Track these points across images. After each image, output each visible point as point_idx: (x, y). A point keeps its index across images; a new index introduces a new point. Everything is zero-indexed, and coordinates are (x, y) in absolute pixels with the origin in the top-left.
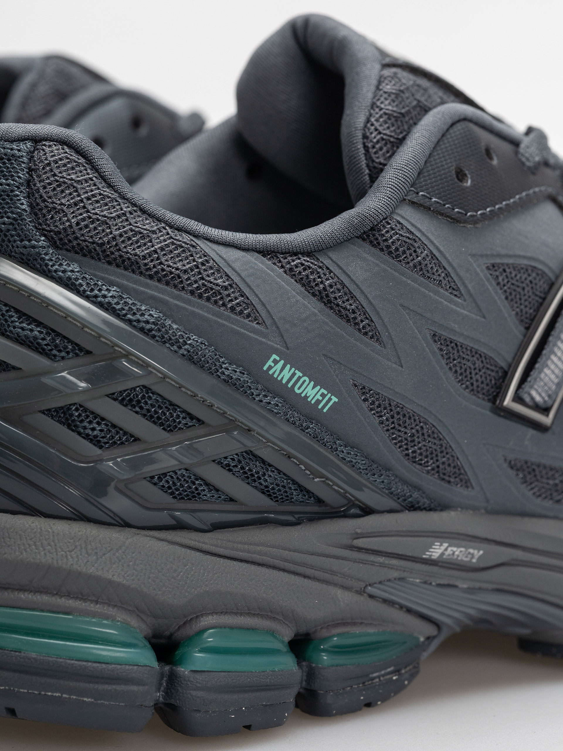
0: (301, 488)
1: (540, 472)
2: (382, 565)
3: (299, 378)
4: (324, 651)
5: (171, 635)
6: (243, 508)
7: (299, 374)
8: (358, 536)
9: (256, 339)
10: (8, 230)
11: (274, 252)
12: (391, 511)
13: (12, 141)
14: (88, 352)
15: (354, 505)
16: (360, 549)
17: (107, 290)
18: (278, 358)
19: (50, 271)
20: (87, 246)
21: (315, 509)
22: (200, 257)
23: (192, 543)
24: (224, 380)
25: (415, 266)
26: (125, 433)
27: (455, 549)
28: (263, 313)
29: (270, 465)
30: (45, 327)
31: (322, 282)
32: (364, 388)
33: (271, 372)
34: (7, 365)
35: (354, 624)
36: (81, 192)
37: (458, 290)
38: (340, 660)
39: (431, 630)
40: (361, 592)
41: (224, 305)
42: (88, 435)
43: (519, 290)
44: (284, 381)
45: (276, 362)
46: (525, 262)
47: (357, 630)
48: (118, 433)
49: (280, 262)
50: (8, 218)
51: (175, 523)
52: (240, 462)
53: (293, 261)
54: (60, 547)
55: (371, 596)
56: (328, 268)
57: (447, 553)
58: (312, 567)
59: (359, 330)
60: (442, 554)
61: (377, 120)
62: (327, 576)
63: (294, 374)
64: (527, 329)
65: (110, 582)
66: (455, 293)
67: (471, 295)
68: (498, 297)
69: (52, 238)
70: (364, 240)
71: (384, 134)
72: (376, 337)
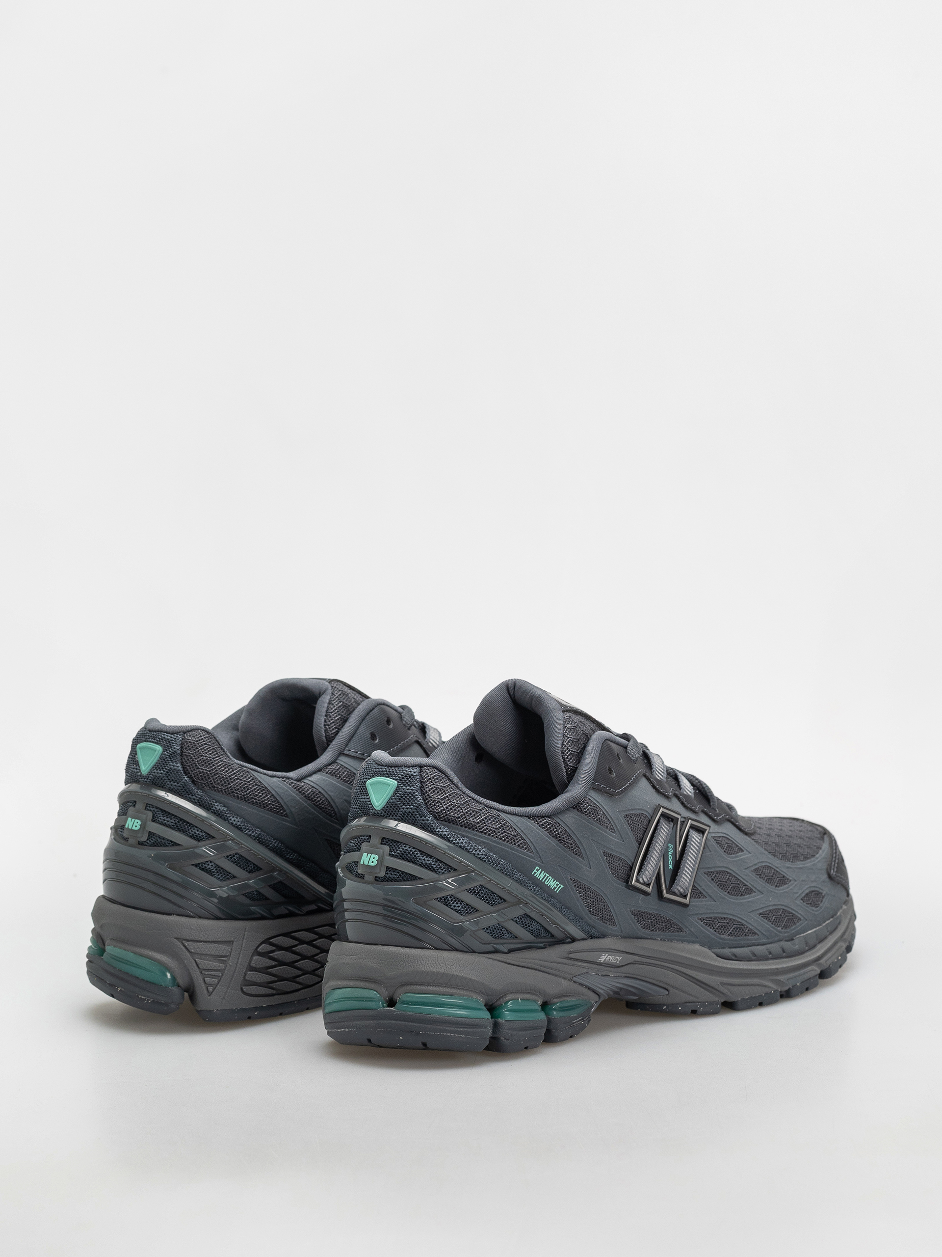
0: (546, 930)
1: (645, 916)
2: (580, 966)
3: (548, 877)
4: (554, 1009)
5: (493, 1004)
6: (522, 941)
7: (547, 875)
8: (571, 953)
9: (529, 860)
10: (414, 812)
11: (533, 816)
12: (583, 939)
13: (409, 767)
14: (455, 870)
15: (568, 937)
16: (571, 959)
17: (463, 839)
18: (539, 868)
19: (435, 831)
20: (452, 819)
21: (551, 940)
22: (502, 821)
23: (501, 959)
24: (516, 880)
25: (597, 820)
26: (472, 908)
27: (610, 957)
28: (532, 847)
29: (534, 920)
30: (435, 858)
31: (557, 831)
32: (574, 880)
33: (535, 875)
34: (416, 877)
35: (567, 996)
36: (446, 792)
37: (614, 829)
38: (562, 1014)
39: (596, 998)
40: (571, 980)
41: (515, 844)
42: (456, 910)
43: (637, 825)
44: (541, 879)
45: (538, 870)
46: (639, 812)
47: (568, 999)
48: (469, 908)
49: (537, 821)
50: (413, 806)
51: (494, 950)
52: (521, 919)
53: (543, 820)
54: (447, 964)
55: (574, 982)
56: (558, 823)
57: (607, 959)
58: (551, 968)
59: (573, 852)
60: (605, 959)
61: (567, 744)
62: (557, 973)
63: (545, 875)
64: (640, 844)
65: (471, 979)
66: (613, 831)
67: (619, 831)
68: (629, 831)
69: (435, 815)
70: (574, 808)
71: (571, 751)
72: (579, 854)
